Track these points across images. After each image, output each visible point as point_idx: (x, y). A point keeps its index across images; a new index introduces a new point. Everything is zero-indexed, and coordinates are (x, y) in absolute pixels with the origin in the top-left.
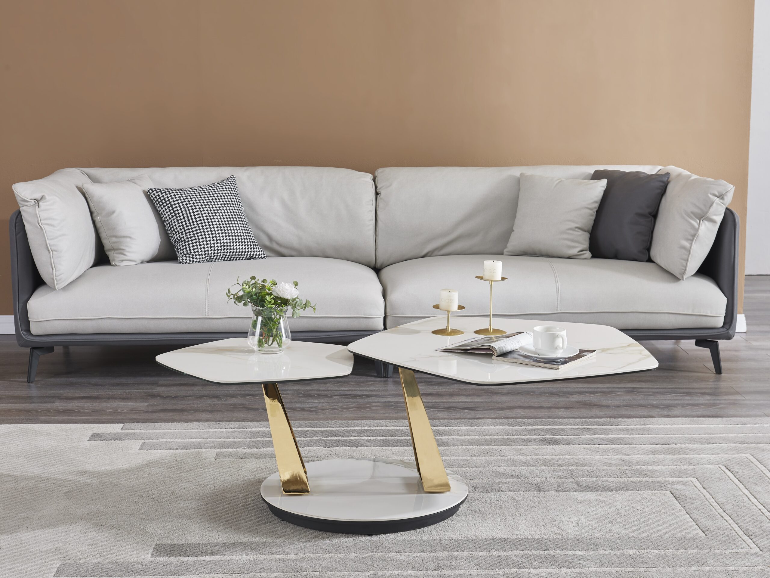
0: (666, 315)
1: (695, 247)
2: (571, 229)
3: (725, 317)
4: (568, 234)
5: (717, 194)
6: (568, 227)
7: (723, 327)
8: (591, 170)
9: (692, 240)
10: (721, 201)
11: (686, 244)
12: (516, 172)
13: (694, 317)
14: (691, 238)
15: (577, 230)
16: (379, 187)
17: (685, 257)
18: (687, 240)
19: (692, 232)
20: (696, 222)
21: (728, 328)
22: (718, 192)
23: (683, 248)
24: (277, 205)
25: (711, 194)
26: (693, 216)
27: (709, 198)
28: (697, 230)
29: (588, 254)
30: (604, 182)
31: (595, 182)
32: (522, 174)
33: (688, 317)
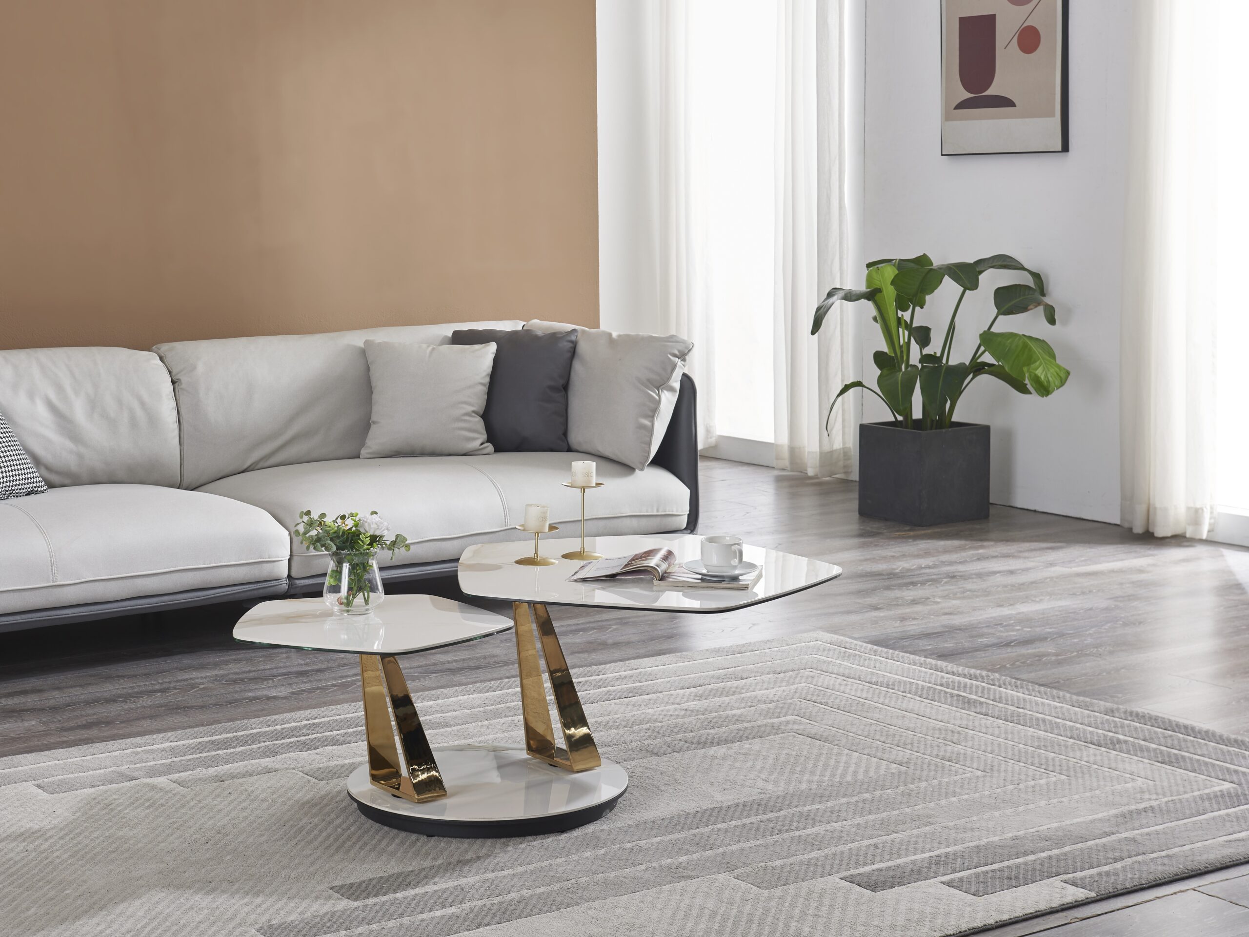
0: (629, 519)
1: (656, 424)
2: (467, 414)
3: (689, 515)
4: (465, 421)
5: (677, 352)
6: (463, 411)
7: (686, 529)
8: (448, 330)
9: (653, 417)
10: (683, 362)
11: (646, 422)
12: (357, 339)
13: (658, 519)
14: (650, 413)
15: (473, 414)
16: (174, 372)
17: (648, 439)
18: (646, 416)
19: (652, 406)
20: (655, 392)
21: (692, 529)
22: (679, 351)
23: (642, 427)
24: (41, 410)
25: (671, 354)
26: (651, 386)
27: (670, 359)
28: (659, 402)
29: (490, 447)
30: (493, 347)
31: (483, 348)
32: (366, 342)
33: (652, 519)
